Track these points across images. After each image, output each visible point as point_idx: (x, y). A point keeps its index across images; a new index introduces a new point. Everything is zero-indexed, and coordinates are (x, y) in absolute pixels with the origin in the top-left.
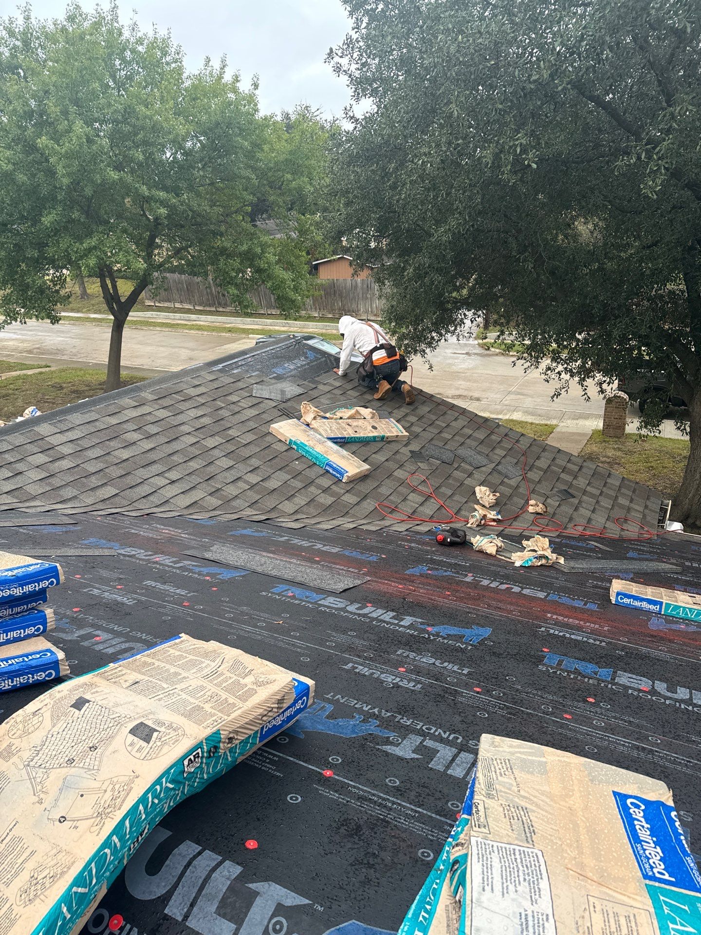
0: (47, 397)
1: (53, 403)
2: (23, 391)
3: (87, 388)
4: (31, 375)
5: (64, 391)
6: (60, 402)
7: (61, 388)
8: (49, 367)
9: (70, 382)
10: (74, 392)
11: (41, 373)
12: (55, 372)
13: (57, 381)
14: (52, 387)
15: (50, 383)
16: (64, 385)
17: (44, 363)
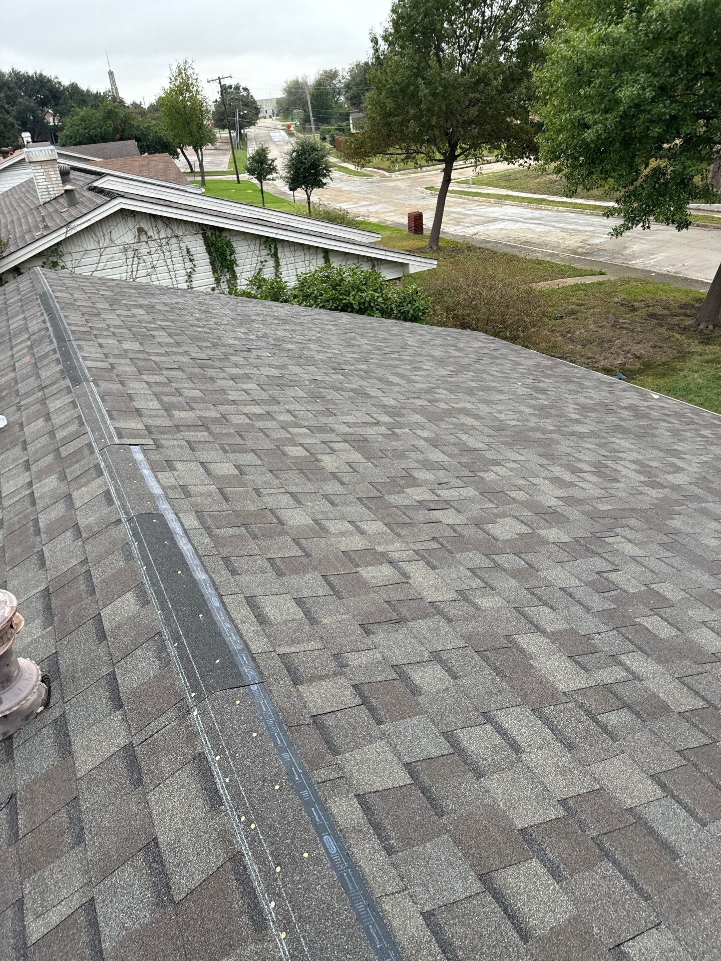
0: (621, 321)
1: (633, 331)
2: (591, 308)
3: (666, 312)
4: (589, 285)
5: (639, 312)
6: (639, 329)
7: (634, 309)
8: (603, 274)
9: (642, 301)
10: (652, 316)
11: (601, 284)
12: (615, 282)
13: (624, 296)
14: (622, 305)
15: (616, 300)
16: (636, 304)
17: (596, 269)
